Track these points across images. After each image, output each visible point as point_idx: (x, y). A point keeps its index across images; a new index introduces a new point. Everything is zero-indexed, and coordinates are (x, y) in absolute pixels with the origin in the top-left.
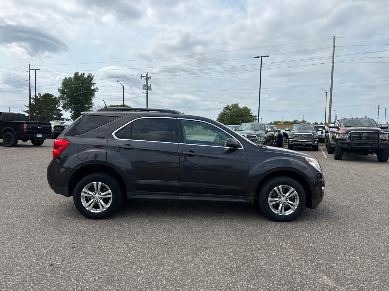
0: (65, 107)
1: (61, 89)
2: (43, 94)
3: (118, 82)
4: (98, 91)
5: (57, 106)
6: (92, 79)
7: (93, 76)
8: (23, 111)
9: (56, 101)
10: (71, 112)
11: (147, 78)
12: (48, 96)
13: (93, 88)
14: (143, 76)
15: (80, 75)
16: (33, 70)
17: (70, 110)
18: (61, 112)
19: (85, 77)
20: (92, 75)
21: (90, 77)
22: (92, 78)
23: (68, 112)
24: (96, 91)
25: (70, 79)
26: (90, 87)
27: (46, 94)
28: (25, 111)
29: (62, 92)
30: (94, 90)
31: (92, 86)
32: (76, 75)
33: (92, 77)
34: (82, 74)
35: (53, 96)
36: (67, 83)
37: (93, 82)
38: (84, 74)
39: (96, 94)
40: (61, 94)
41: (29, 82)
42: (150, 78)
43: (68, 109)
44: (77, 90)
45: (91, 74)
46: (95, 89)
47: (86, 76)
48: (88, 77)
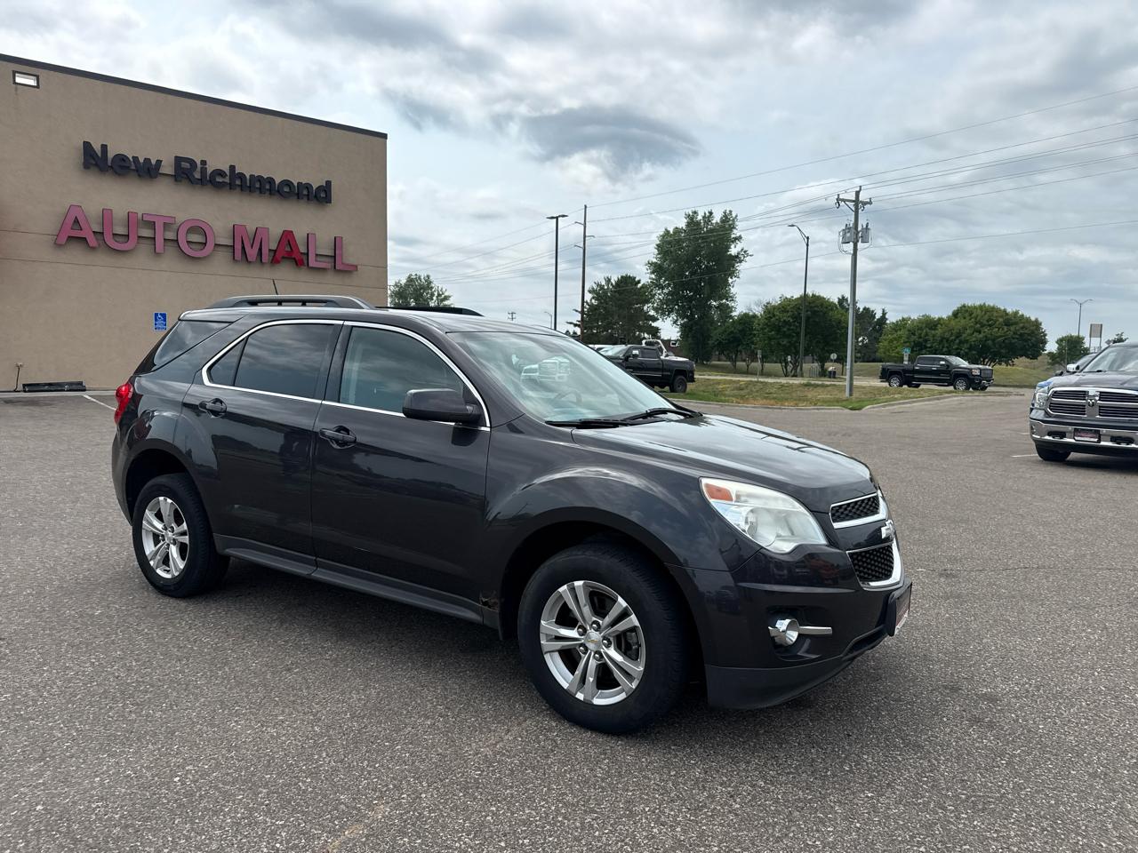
0: (664, 310)
1: (655, 260)
2: (616, 279)
3: (793, 226)
4: (747, 259)
5: (645, 308)
6: (732, 227)
7: (736, 216)
8: (571, 323)
9: (643, 295)
10: (675, 322)
11: (858, 203)
12: (627, 282)
13: (733, 251)
14: (844, 200)
15: (700, 217)
16: (552, 218)
17: (674, 316)
18: (654, 324)
19: (714, 222)
20: (734, 215)
21: (728, 223)
22: (734, 223)
23: (669, 321)
24: (741, 262)
25: (677, 231)
26: (728, 248)
27: (622, 277)
28: (575, 322)
29: (657, 269)
30: (737, 259)
31: (733, 246)
32: (692, 220)
33: (733, 220)
34: (707, 214)
35: (639, 282)
36: (669, 245)
37: (735, 233)
38: (711, 213)
39: (741, 267)
40: (653, 276)
41: (582, 251)
42: (870, 203)
43: (668, 315)
44: (690, 261)
45: (731, 212)
46: (738, 253)
47: (717, 218)
48: (722, 221)
